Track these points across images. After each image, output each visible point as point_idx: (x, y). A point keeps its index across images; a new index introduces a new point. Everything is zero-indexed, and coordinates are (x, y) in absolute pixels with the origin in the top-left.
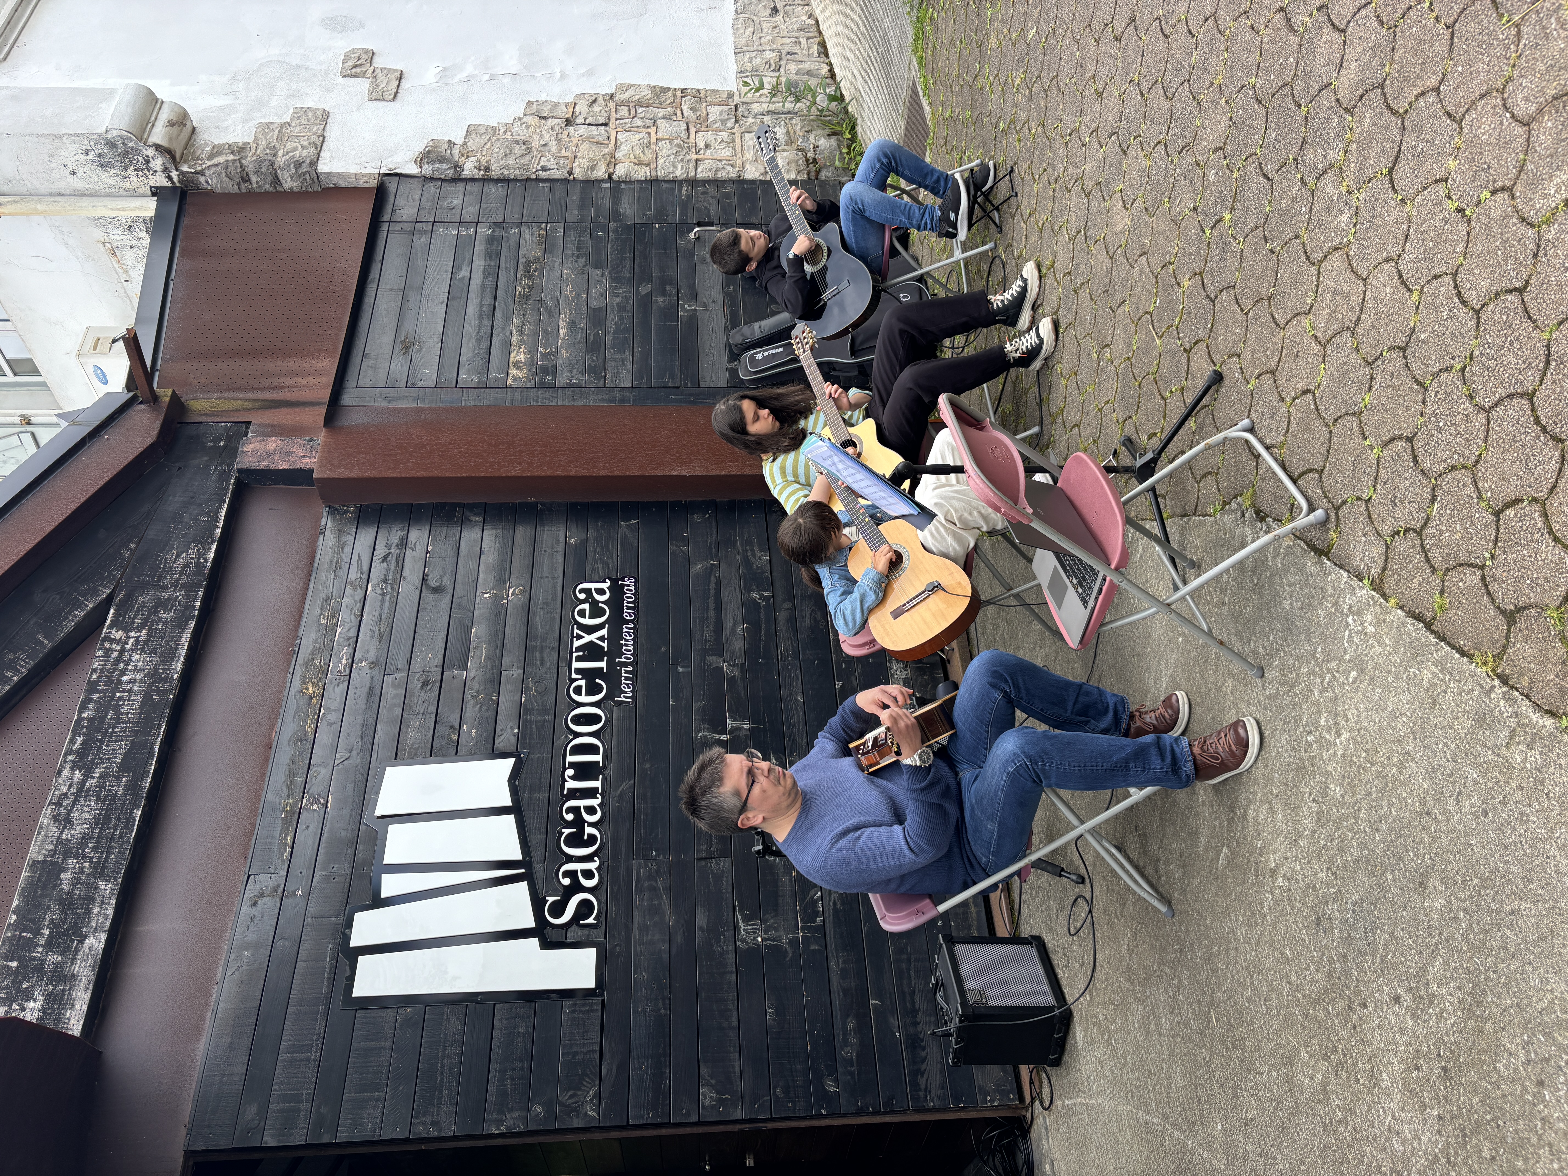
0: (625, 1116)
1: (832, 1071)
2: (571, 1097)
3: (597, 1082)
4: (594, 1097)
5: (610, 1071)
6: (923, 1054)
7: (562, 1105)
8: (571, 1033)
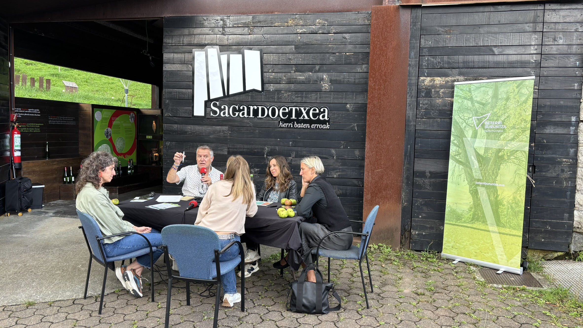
2: (170, 110)
3: (172, 116)
4: (169, 115)
5: (175, 119)
7: (168, 107)
8: (184, 109)
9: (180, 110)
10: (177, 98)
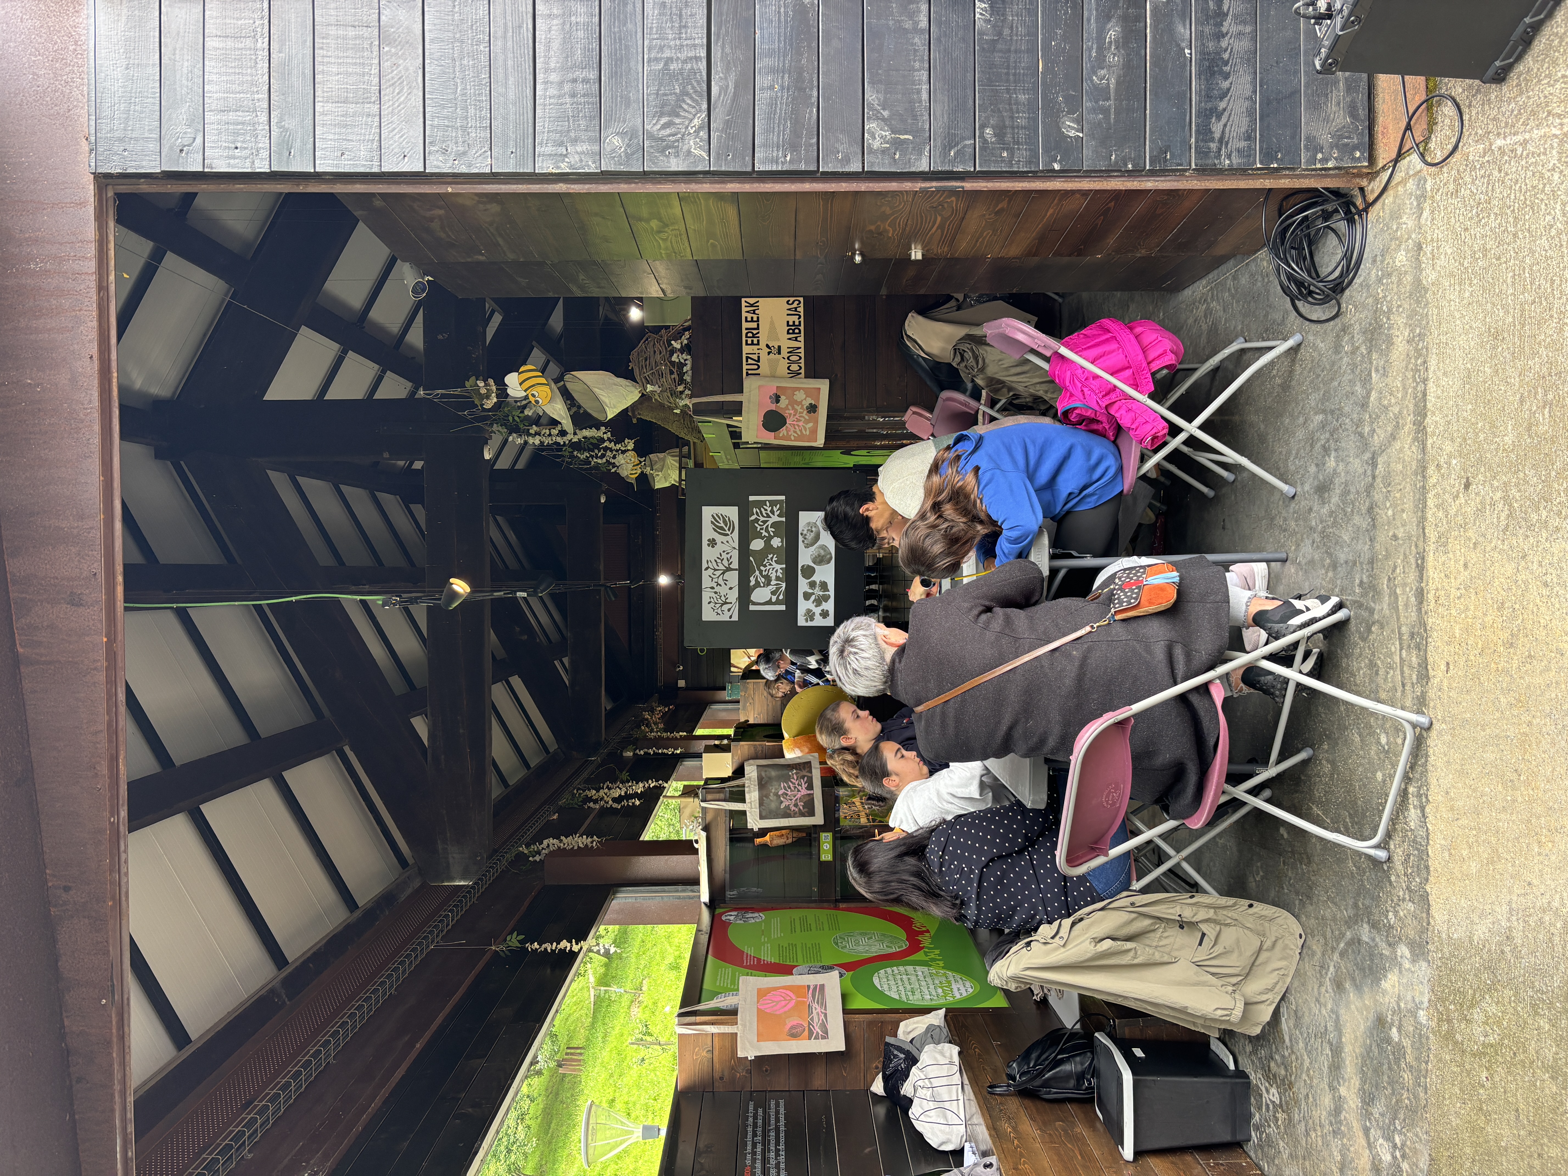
0: (748, 159)
1: (1074, 105)
2: (665, 126)
3: (705, 106)
4: (701, 128)
5: (724, 89)
6: (1225, 84)
7: (651, 137)
8: (660, 28)
9: (667, 54)
10: (593, 75)
